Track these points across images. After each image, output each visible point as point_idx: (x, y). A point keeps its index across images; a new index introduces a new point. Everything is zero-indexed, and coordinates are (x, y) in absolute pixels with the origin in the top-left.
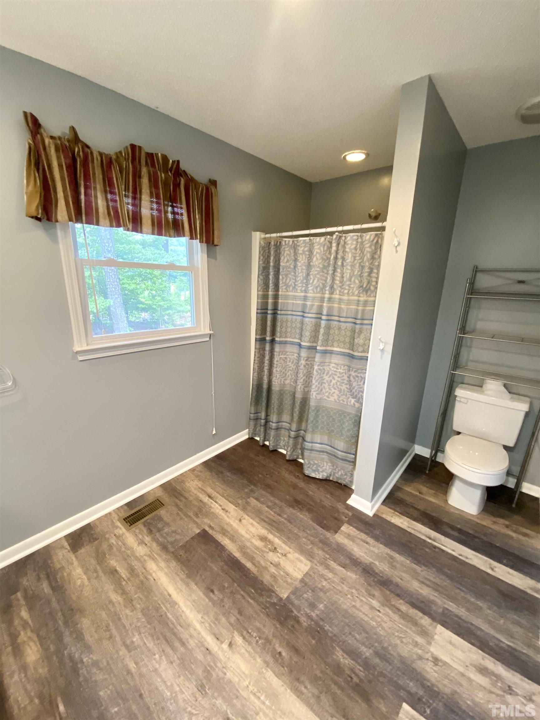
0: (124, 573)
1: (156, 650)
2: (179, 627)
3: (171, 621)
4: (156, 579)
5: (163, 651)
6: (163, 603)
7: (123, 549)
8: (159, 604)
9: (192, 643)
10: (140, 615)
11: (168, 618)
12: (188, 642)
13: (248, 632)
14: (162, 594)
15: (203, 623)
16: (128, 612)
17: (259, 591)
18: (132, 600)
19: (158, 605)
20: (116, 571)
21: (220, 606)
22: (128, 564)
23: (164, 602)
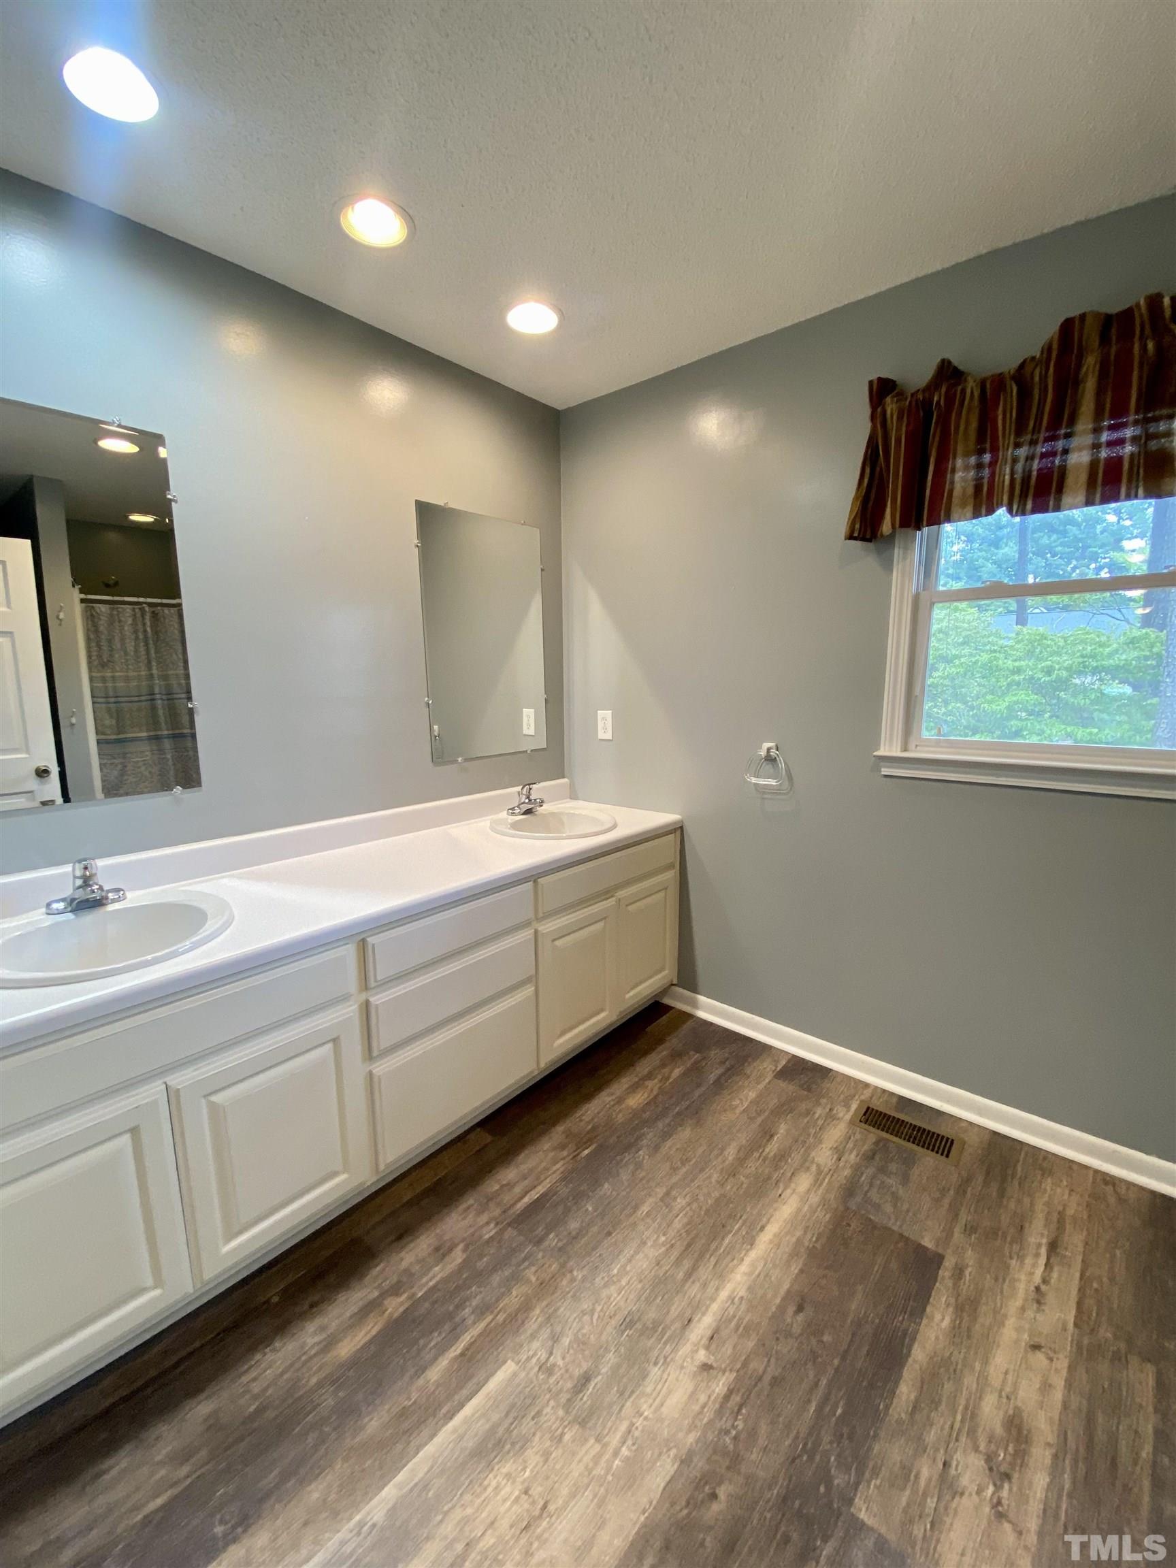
0: (772, 1148)
1: (671, 1233)
2: (713, 1260)
3: (721, 1244)
4: (782, 1196)
5: (672, 1246)
6: (745, 1222)
7: (812, 1131)
8: (741, 1217)
9: (693, 1290)
10: (716, 1194)
11: (723, 1239)
12: (693, 1282)
13: (741, 1407)
14: (760, 1215)
15: (733, 1302)
16: (715, 1176)
17: (845, 1430)
18: (734, 1175)
19: (739, 1215)
20: (772, 1136)
21: (775, 1333)
22: (790, 1148)
23: (748, 1224)
